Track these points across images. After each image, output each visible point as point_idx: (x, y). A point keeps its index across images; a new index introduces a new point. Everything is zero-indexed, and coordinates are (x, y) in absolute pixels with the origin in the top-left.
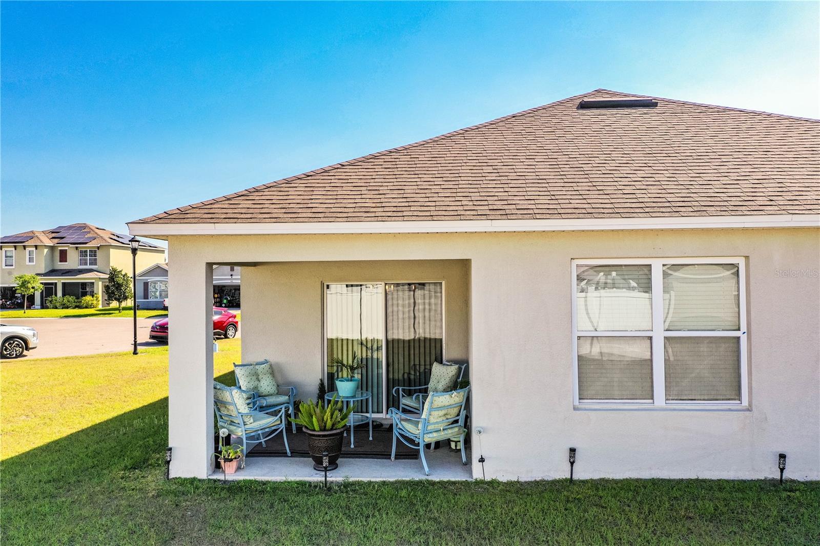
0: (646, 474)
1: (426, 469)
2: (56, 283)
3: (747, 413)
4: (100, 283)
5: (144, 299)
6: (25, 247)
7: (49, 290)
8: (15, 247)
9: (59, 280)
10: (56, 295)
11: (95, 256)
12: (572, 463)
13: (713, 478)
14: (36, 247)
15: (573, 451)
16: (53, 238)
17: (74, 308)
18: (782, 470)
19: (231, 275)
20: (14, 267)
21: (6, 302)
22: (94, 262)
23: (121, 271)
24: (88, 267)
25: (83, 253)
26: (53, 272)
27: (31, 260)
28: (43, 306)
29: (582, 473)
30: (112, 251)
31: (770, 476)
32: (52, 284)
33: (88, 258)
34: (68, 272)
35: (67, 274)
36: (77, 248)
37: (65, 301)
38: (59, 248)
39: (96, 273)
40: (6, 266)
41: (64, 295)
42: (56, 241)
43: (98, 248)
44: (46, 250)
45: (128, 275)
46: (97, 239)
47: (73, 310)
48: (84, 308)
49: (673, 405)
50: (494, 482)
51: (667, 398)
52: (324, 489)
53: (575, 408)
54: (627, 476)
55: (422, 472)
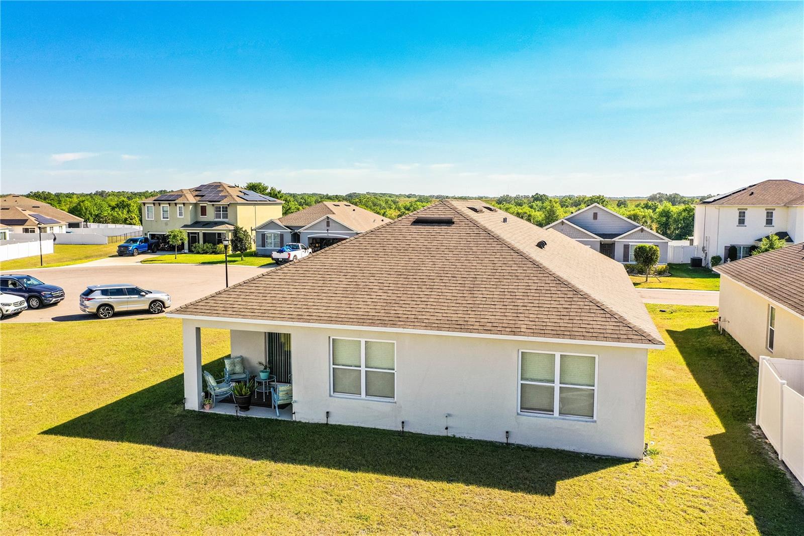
0: (356, 425)
1: (278, 414)
2: (198, 233)
3: (395, 404)
4: (230, 234)
5: (262, 247)
6: (176, 204)
7: (193, 239)
8: (169, 204)
9: (201, 231)
10: (199, 243)
11: (226, 211)
12: (327, 418)
13: (381, 428)
14: (184, 204)
15: (328, 413)
16: (196, 196)
17: (211, 254)
18: (403, 428)
19: (327, 230)
20: (169, 219)
21: (165, 245)
22: (226, 216)
23: (242, 228)
24: (221, 220)
25: (218, 209)
26: (196, 224)
27: (181, 214)
28: (191, 251)
29: (332, 421)
30: (238, 207)
31: (397, 430)
32: (195, 233)
33: (222, 213)
34: (207, 224)
35: (206, 226)
36: (213, 205)
37: (205, 247)
38: (201, 205)
39: (227, 225)
40: (164, 218)
41: (204, 242)
42: (198, 198)
43: (228, 205)
44: (191, 207)
45: (248, 231)
46: (228, 197)
47: (210, 255)
48: (218, 254)
49: (368, 398)
50: (300, 422)
51: (366, 395)
52: (237, 419)
53: (330, 396)
54: (349, 424)
55: (276, 415)
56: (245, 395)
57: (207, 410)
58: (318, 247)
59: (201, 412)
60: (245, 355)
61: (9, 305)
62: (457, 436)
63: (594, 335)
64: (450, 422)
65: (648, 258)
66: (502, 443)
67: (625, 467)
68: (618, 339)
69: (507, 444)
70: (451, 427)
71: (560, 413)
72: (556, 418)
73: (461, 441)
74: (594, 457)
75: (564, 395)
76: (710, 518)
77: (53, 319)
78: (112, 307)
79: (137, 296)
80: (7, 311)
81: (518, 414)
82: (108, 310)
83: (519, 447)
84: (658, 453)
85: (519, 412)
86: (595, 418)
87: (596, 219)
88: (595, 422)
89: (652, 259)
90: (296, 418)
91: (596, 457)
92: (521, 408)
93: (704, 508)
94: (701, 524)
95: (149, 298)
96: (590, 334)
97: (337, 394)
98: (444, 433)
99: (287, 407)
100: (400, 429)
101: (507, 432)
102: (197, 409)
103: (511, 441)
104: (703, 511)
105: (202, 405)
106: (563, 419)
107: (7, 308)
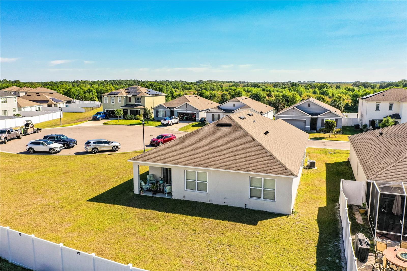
0: (193, 200)
2: (128, 110)
3: (207, 194)
4: (142, 110)
5: (157, 116)
6: (118, 96)
7: (125, 112)
8: (115, 96)
9: (129, 109)
10: (128, 114)
11: (140, 100)
12: (184, 198)
13: (202, 202)
14: (121, 96)
15: (184, 196)
16: (126, 92)
17: (134, 119)
19: (186, 109)
20: (114, 103)
21: (113, 115)
22: (140, 102)
23: (148, 109)
24: (138, 104)
25: (136, 99)
26: (127, 105)
27: (120, 101)
28: (124, 118)
29: (186, 199)
30: (146, 98)
31: (208, 202)
32: (126, 110)
33: (138, 100)
35: (131, 107)
36: (134, 97)
37: (131, 117)
38: (129, 97)
39: (141, 106)
40: (112, 103)
41: (130, 114)
42: (127, 93)
43: (141, 97)
44: (124, 98)
45: (150, 110)
46: (141, 93)
47: (133, 120)
48: (137, 119)
49: (198, 191)
50: (174, 199)
51: (198, 190)
52: (152, 197)
53: (185, 190)
54: (191, 200)
55: (166, 196)
56: (155, 189)
57: (142, 194)
58: (182, 116)
59: (140, 195)
60: (154, 174)
61: (57, 148)
62: (229, 205)
63: (275, 172)
64: (226, 200)
65: (330, 126)
66: (244, 208)
67: (283, 217)
68: (282, 174)
69: (246, 208)
70: (227, 202)
71: (264, 198)
72: (262, 200)
73: (230, 207)
74: (274, 213)
75: (265, 192)
76: (305, 233)
77: (75, 154)
78: (97, 149)
79: (107, 144)
80: (57, 150)
81: (249, 198)
82: (96, 150)
83: (250, 210)
84: (297, 213)
85: (250, 197)
86: (275, 200)
87: (309, 107)
88: (275, 202)
89: (332, 127)
90: (173, 197)
91: (275, 214)
92: (250, 196)
93: (304, 230)
94: (301, 235)
95: (112, 145)
96: (273, 172)
97: (187, 190)
98: (224, 204)
99: (170, 194)
100: (209, 202)
101: (245, 204)
102: (138, 193)
103: (247, 207)
104: (304, 231)
105: (140, 192)
106: (264, 200)
107: (57, 149)
